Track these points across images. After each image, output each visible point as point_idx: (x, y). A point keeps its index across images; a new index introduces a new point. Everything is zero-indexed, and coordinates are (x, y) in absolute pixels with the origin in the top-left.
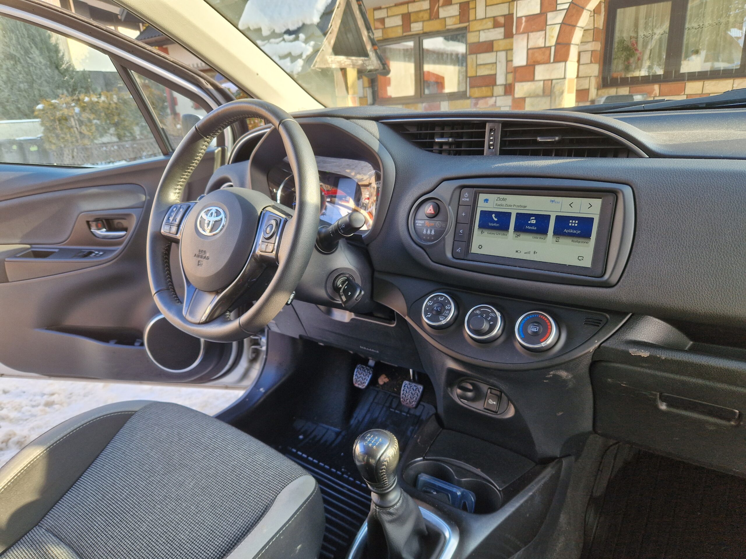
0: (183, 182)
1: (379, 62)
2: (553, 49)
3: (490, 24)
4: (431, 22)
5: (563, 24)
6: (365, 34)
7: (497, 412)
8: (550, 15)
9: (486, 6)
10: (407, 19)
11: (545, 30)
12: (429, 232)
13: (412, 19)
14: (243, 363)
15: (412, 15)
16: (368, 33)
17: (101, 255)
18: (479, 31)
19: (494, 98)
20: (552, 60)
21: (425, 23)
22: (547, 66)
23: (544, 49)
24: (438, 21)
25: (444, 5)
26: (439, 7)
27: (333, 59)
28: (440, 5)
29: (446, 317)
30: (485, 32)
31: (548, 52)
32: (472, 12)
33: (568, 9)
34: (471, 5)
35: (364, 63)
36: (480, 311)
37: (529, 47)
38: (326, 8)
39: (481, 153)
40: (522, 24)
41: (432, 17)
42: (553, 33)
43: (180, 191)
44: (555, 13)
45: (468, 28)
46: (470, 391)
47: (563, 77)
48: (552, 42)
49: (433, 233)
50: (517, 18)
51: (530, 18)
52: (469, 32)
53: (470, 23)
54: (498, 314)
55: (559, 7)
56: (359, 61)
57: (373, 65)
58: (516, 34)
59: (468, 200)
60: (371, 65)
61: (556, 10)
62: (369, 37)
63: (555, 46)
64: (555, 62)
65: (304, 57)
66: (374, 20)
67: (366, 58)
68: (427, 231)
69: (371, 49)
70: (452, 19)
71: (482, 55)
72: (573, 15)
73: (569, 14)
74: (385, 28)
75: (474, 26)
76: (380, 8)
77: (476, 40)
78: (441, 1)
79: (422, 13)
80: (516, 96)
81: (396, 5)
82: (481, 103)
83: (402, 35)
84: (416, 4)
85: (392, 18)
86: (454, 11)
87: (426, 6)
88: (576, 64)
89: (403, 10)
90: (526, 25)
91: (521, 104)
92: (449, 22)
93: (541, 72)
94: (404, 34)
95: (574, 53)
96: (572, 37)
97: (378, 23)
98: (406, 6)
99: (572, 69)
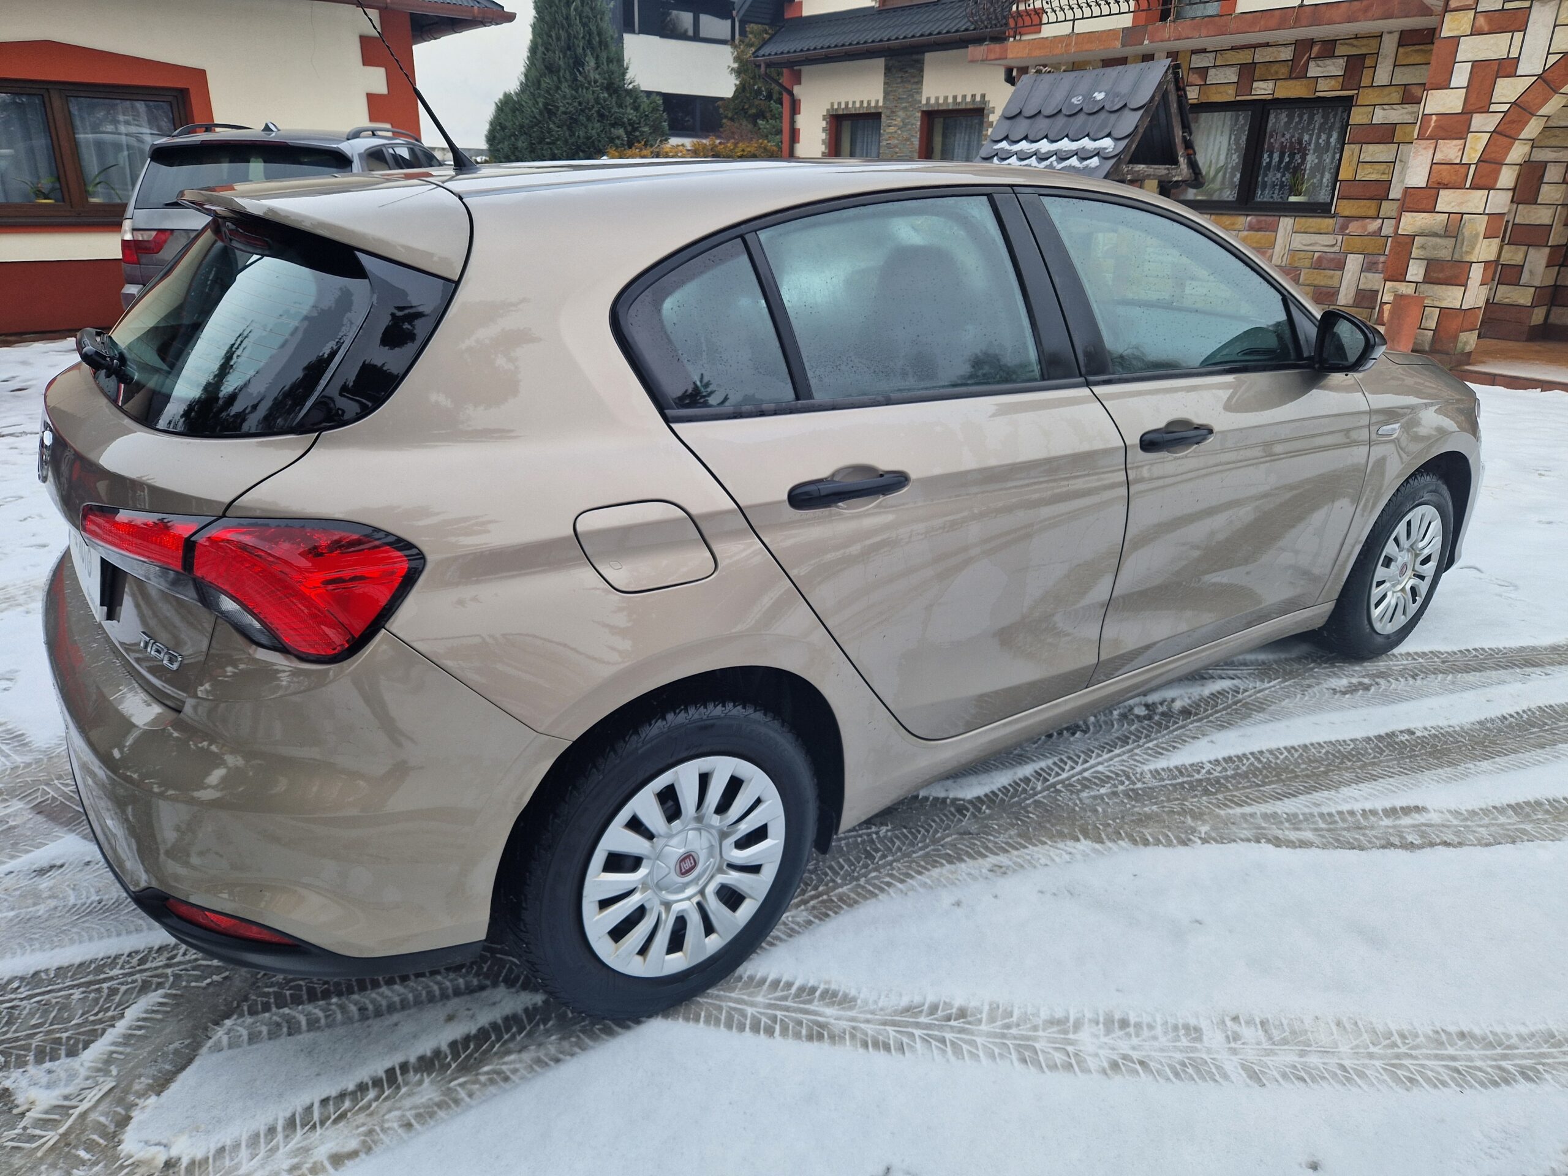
1: (1191, 171)
2: (1473, 167)
3: (1396, 97)
4: (1291, 82)
5: (1494, 132)
6: (1178, 134)
8: (1477, 118)
9: (1395, 66)
10: (1248, 72)
11: (1465, 139)
13: (1258, 74)
15: (1258, 67)
16: (1184, 132)
18: (1374, 106)
19: (1380, 221)
20: (1468, 186)
21: (1279, 83)
22: (1458, 192)
23: (1457, 167)
24: (1304, 81)
25: (1318, 57)
26: (1309, 58)
27: (1130, 169)
28: (1313, 56)
30: (1384, 109)
31: (1464, 171)
32: (1367, 73)
33: (1507, 112)
34: (1368, 63)
35: (1169, 173)
37: (1435, 161)
40: (1429, 125)
41: (1294, 75)
42: (1476, 145)
44: (1484, 115)
45: (1355, 98)
47: (1481, 211)
48: (1473, 157)
50: (1423, 115)
51: (1445, 118)
52: (1355, 105)
53: (1361, 91)
55: (1493, 108)
56: (1164, 170)
57: (1181, 175)
58: (1416, 140)
60: (1178, 175)
61: (1488, 112)
62: (1184, 138)
63: (1477, 163)
64: (1472, 187)
67: (1173, 166)
69: (1182, 153)
70: (1328, 81)
71: (1371, 147)
72: (1514, 122)
73: (1507, 119)
74: (1206, 84)
75: (1366, 97)
76: (1204, 51)
77: (1366, 121)
78: (1316, 49)
79: (1277, 65)
80: (1400, 232)
81: (1233, 49)
82: (1354, 227)
83: (1233, 100)
84: (1270, 49)
85: (1221, 69)
86: (1335, 68)
87: (1286, 54)
88: (1510, 193)
89: (1245, 57)
90: (1436, 127)
91: (1407, 243)
92: (1322, 85)
93: (1447, 200)
94: (1238, 98)
95: (1507, 177)
96: (1507, 153)
97: (1195, 76)
98: (1250, 52)
99: (1500, 201)
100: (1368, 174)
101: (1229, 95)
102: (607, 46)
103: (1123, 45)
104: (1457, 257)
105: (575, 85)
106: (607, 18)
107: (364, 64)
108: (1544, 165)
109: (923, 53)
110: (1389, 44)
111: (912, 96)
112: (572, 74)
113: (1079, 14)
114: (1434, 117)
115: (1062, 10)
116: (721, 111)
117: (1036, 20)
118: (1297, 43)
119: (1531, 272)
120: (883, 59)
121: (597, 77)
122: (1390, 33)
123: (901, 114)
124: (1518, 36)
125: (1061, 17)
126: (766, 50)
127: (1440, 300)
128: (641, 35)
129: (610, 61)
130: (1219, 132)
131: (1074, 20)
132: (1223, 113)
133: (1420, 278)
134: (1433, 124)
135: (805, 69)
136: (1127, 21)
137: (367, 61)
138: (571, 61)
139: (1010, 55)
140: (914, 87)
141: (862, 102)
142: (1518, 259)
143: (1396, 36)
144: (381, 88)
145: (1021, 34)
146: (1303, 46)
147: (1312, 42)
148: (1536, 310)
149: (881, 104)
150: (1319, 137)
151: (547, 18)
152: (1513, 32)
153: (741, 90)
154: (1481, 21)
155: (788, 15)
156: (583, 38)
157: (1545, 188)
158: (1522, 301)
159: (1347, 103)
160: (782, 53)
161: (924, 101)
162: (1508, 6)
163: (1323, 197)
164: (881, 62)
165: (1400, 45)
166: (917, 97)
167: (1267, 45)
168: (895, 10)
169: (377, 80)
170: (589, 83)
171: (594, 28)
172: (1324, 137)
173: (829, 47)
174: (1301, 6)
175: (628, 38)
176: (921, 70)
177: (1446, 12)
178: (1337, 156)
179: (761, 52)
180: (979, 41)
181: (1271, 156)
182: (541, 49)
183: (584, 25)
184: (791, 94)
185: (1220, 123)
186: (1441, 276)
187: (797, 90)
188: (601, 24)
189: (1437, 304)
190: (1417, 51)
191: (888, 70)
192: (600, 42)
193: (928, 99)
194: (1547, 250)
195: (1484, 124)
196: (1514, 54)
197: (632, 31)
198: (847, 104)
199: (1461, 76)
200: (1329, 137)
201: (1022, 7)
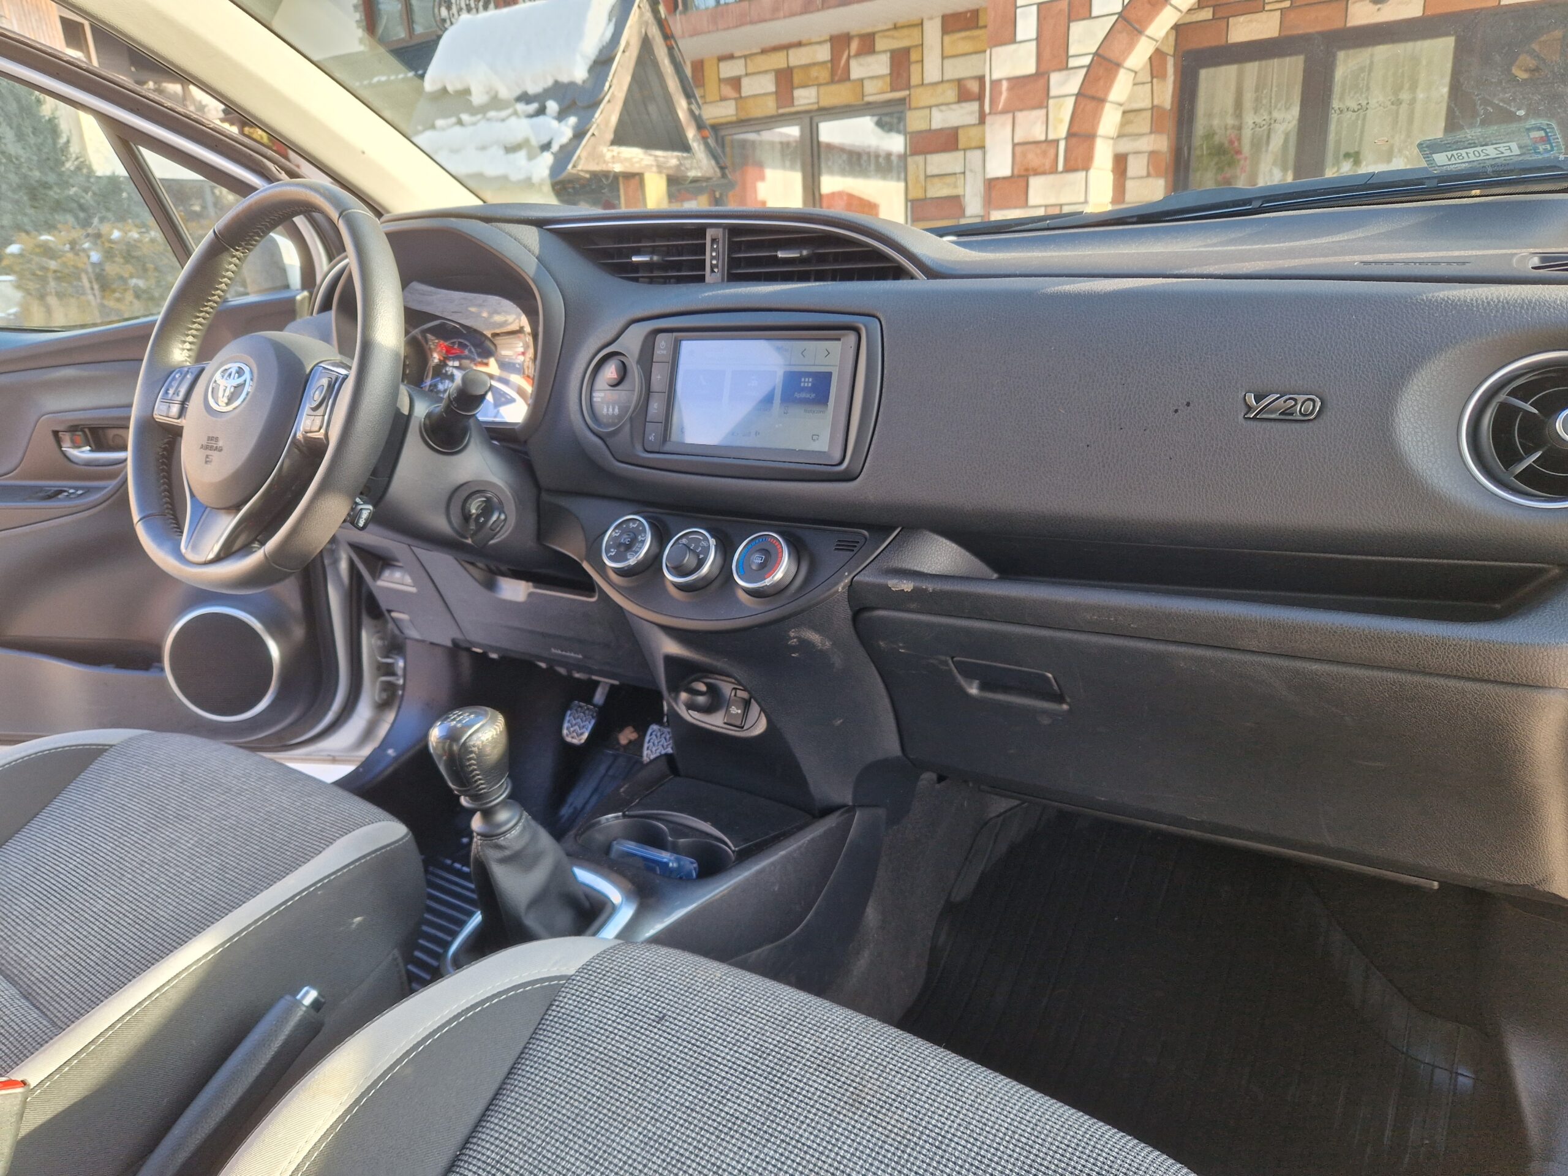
0: (197, 330)
1: (713, 162)
2: (1062, 145)
3: (951, 94)
4: (834, 88)
5: (1079, 95)
6: (682, 106)
7: (743, 727)
8: (1055, 78)
9: (943, 58)
10: (786, 80)
11: (1047, 107)
12: (611, 410)
13: (796, 80)
14: (364, 712)
15: (795, 71)
16: (689, 103)
17: (81, 494)
18: (930, 107)
20: (1060, 167)
21: (823, 89)
22: (1051, 178)
23: (1044, 146)
24: (848, 85)
25: (859, 54)
26: (849, 57)
27: (615, 154)
28: (853, 53)
29: (636, 552)
30: (941, 111)
31: (1052, 152)
32: (915, 69)
33: (1089, 67)
34: (914, 56)
35: (681, 164)
36: (688, 539)
37: (1016, 141)
38: (601, 51)
39: (701, 279)
40: (1000, 93)
41: (836, 78)
42: (1062, 112)
43: (193, 347)
44: (1065, 73)
45: (907, 100)
46: (701, 693)
47: (1082, 199)
48: (1060, 131)
49: (617, 410)
50: (992, 83)
51: (1017, 82)
52: (910, 109)
53: (912, 90)
54: (712, 542)
55: (1072, 63)
56: (672, 158)
57: (700, 168)
58: (990, 113)
59: (665, 352)
60: (696, 168)
61: (1067, 68)
62: (691, 112)
63: (1066, 138)
64: (1069, 169)
65: (555, 147)
66: (720, 80)
67: (685, 155)
68: (608, 410)
69: (695, 136)
70: (875, 82)
71: (936, 157)
72: (1099, 79)
73: (1092, 74)
75: (919, 97)
76: (732, 57)
77: (923, 126)
78: (854, 45)
79: (817, 68)
81: (762, 51)
83: (775, 112)
84: (803, 49)
85: (755, 78)
86: (879, 65)
87: (823, 54)
89: (778, 61)
90: (1009, 96)
92: (869, 88)
93: (1040, 186)
94: (781, 111)
95: (1104, 154)
96: (1098, 123)
97: (729, 88)
98: (782, 54)
100: (938, 190)
101: (770, 107)
110: (933, 30)
114: (1005, 83)
118: (832, 39)
122: (931, 18)
134: (1005, 92)
143: (938, 23)
146: (839, 42)
147: (848, 36)
165: (944, 32)
167: (800, 44)
178: (902, 174)
190: (963, 38)
195: (1065, 85)
199: (1027, 25)
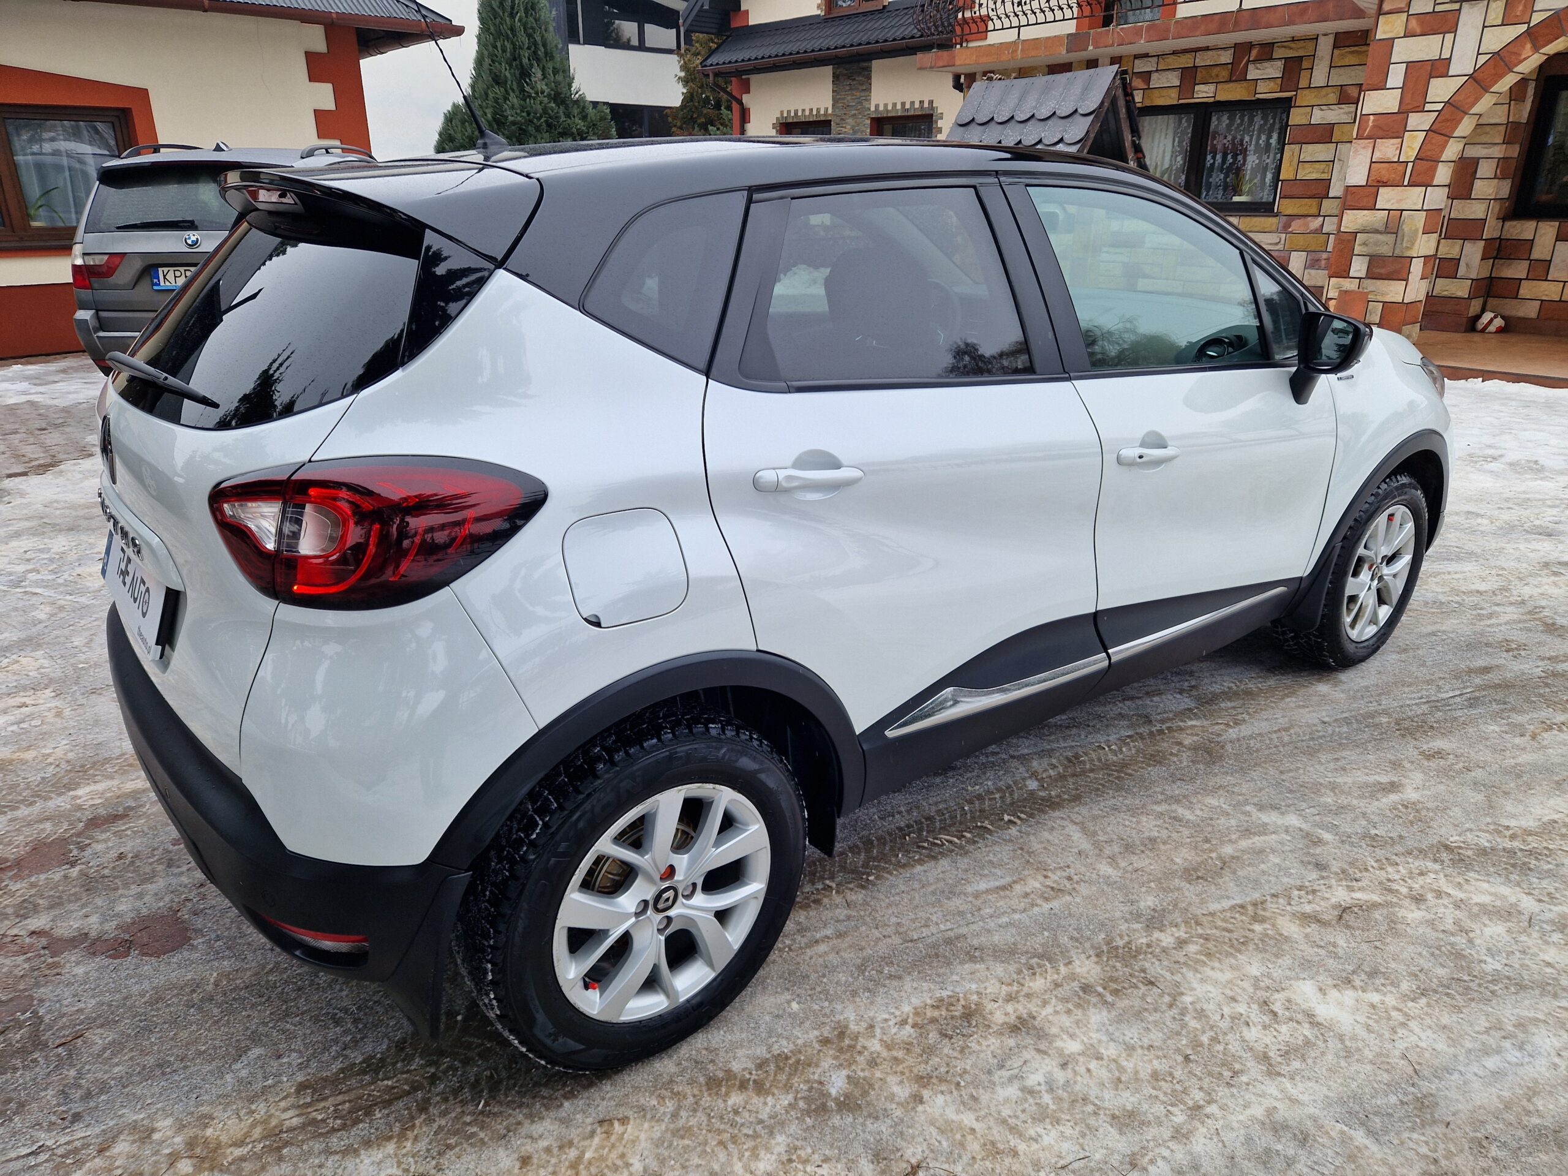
2: (1410, 165)
3: (1333, 97)
4: (1231, 85)
5: (1430, 131)
8: (1412, 117)
9: (1331, 67)
10: (1190, 76)
11: (1402, 138)
13: (1199, 77)
15: (1199, 70)
18: (1312, 106)
19: (1321, 219)
20: (1406, 183)
21: (1220, 86)
22: (1397, 190)
23: (1395, 165)
24: (1245, 84)
25: (1257, 60)
26: (1249, 61)
28: (1252, 58)
30: (1321, 110)
31: (1402, 169)
32: (1304, 74)
33: (1440, 112)
34: (1305, 65)
37: (1374, 160)
40: (1368, 124)
41: (1234, 78)
42: (1413, 143)
44: (1420, 114)
45: (1294, 99)
47: (1419, 207)
48: (1410, 155)
50: (1361, 115)
51: (1382, 117)
52: (1294, 107)
53: (1299, 92)
55: (1428, 107)
61: (1423, 111)
63: (1414, 161)
64: (1410, 185)
66: (1133, 73)
70: (1268, 83)
71: (1310, 147)
72: (1447, 120)
73: (1441, 118)
74: (1149, 88)
75: (1304, 98)
76: (1146, 56)
77: (1305, 121)
78: (1254, 52)
79: (1218, 68)
80: (1342, 229)
81: (1174, 53)
82: (1296, 225)
83: (1176, 103)
84: (1210, 53)
85: (1164, 74)
86: (1274, 70)
87: (1226, 57)
88: (1446, 189)
89: (1186, 61)
90: (1374, 126)
91: (1349, 241)
92: (1262, 87)
93: (1387, 198)
94: (1181, 102)
95: (1443, 174)
96: (1442, 152)
97: (1139, 80)
98: (1190, 56)
99: (1437, 197)
100: (1309, 173)
101: (1171, 98)
102: (552, 58)
103: (1068, 51)
104: (1397, 252)
105: (524, 95)
106: (551, 29)
107: (310, 81)
108: (1475, 162)
109: (871, 60)
110: (1325, 46)
111: (860, 103)
112: (519, 84)
113: (1024, 21)
114: (1372, 117)
115: (1007, 16)
116: (670, 119)
117: (982, 28)
118: (1236, 46)
119: (1467, 265)
120: (831, 67)
121: (544, 87)
122: (1325, 35)
123: (850, 121)
124: (1449, 37)
125: (1007, 24)
126: (713, 60)
127: (1382, 295)
128: (587, 46)
129: (555, 71)
130: (1163, 135)
131: (1019, 27)
132: (1166, 117)
133: (1363, 274)
134: (1371, 124)
135: (754, 79)
136: (1070, 27)
137: (313, 77)
138: (517, 73)
139: (958, 63)
140: (862, 94)
141: (811, 110)
142: (1454, 253)
143: (1331, 39)
144: (330, 105)
145: (967, 41)
146: (1242, 50)
147: (1250, 46)
148: (1473, 302)
149: (830, 111)
150: (1259, 138)
151: (492, 29)
152: (1444, 33)
153: (688, 98)
154: (1414, 24)
155: (736, 24)
156: (529, 48)
157: (1478, 184)
158: (1459, 294)
159: (1284, 105)
160: (730, 62)
161: (873, 109)
162: (1438, 8)
163: (1266, 197)
164: (828, 70)
165: (1335, 47)
166: (866, 104)
167: (1207, 49)
168: (841, 18)
169: (324, 96)
170: (537, 93)
171: (538, 39)
172: (1263, 137)
173: (777, 56)
174: (1240, 10)
175: (573, 48)
176: (869, 78)
177: (1380, 14)
178: (1278, 156)
179: (709, 62)
180: (927, 48)
181: (1214, 158)
182: (487, 61)
183: (529, 36)
184: (740, 103)
185: (1164, 127)
186: (1383, 271)
187: (745, 99)
188: (546, 35)
189: (1380, 298)
190: (1352, 52)
191: (836, 78)
192: (546, 53)
193: (877, 106)
194: (1483, 242)
195: (1420, 122)
196: (1446, 55)
197: (578, 43)
198: (796, 112)
199: (1396, 76)
200: (1269, 137)
201: (968, 14)
